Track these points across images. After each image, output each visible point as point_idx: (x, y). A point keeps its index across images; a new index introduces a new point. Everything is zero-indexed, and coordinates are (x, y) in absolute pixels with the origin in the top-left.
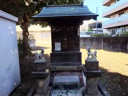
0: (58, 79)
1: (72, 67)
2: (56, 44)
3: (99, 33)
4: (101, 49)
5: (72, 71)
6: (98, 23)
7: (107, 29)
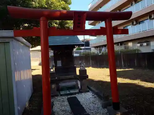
0: (62, 84)
1: (70, 76)
2: (58, 62)
3: (87, 51)
4: (90, 66)
5: (70, 79)
6: (86, 41)
7: (95, 47)
